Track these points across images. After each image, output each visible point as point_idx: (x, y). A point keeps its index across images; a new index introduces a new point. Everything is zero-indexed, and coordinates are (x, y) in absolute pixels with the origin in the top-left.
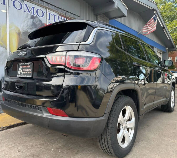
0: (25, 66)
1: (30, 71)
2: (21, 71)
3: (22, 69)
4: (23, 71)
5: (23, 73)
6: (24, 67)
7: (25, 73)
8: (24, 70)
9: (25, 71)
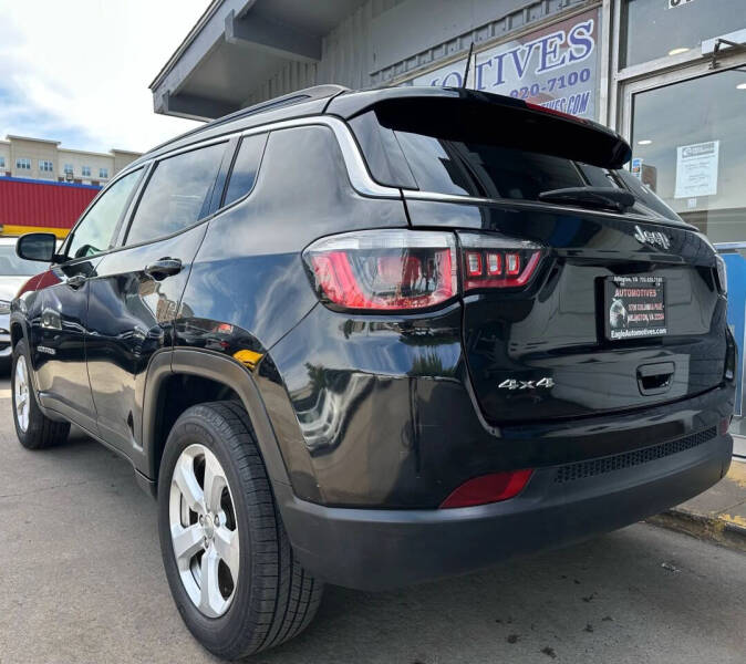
0: (636, 288)
1: (659, 312)
2: (623, 311)
3: (627, 301)
4: (629, 312)
5: (630, 318)
6: (633, 293)
7: (637, 319)
8: (634, 307)
9: (638, 312)
